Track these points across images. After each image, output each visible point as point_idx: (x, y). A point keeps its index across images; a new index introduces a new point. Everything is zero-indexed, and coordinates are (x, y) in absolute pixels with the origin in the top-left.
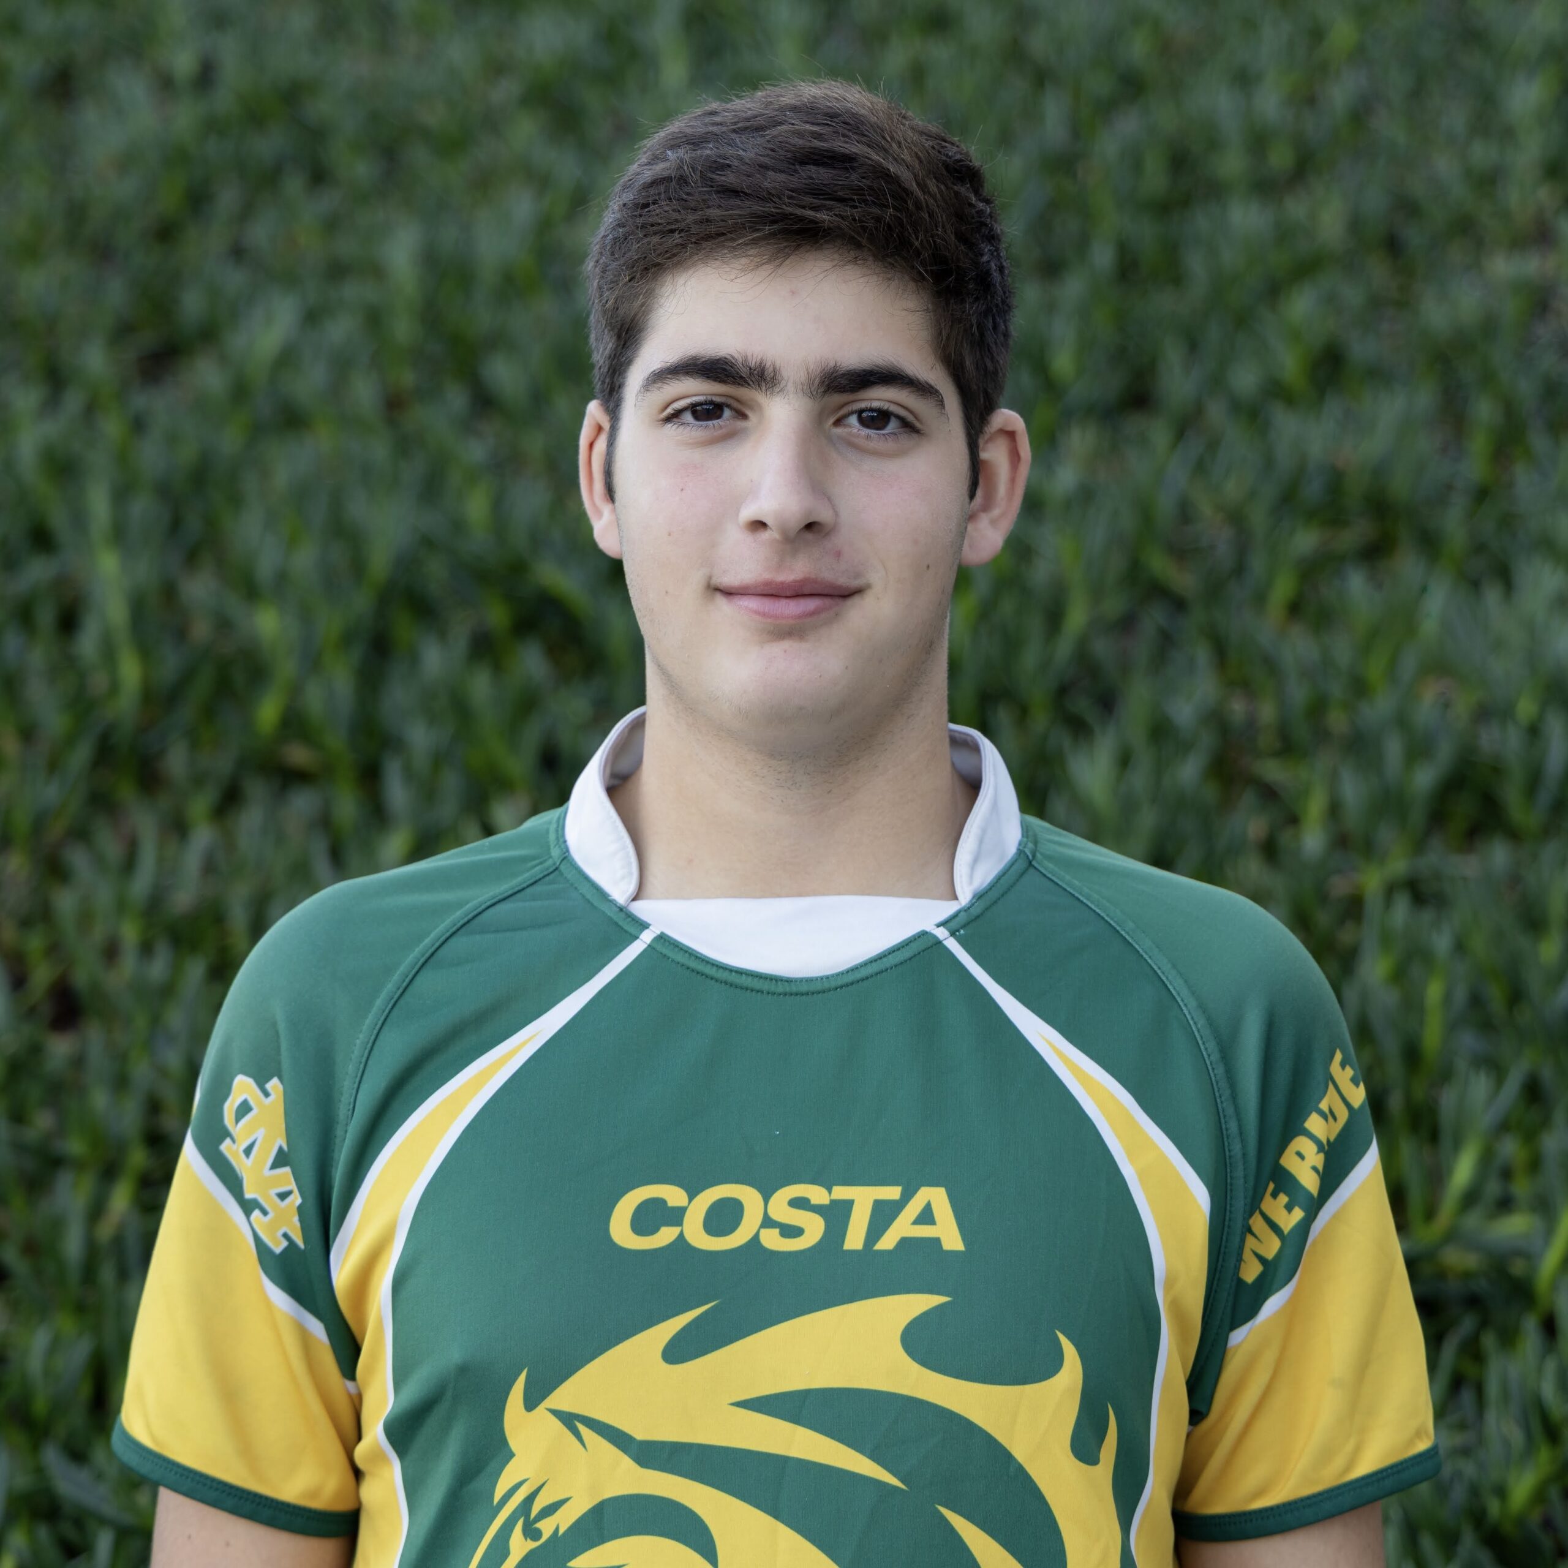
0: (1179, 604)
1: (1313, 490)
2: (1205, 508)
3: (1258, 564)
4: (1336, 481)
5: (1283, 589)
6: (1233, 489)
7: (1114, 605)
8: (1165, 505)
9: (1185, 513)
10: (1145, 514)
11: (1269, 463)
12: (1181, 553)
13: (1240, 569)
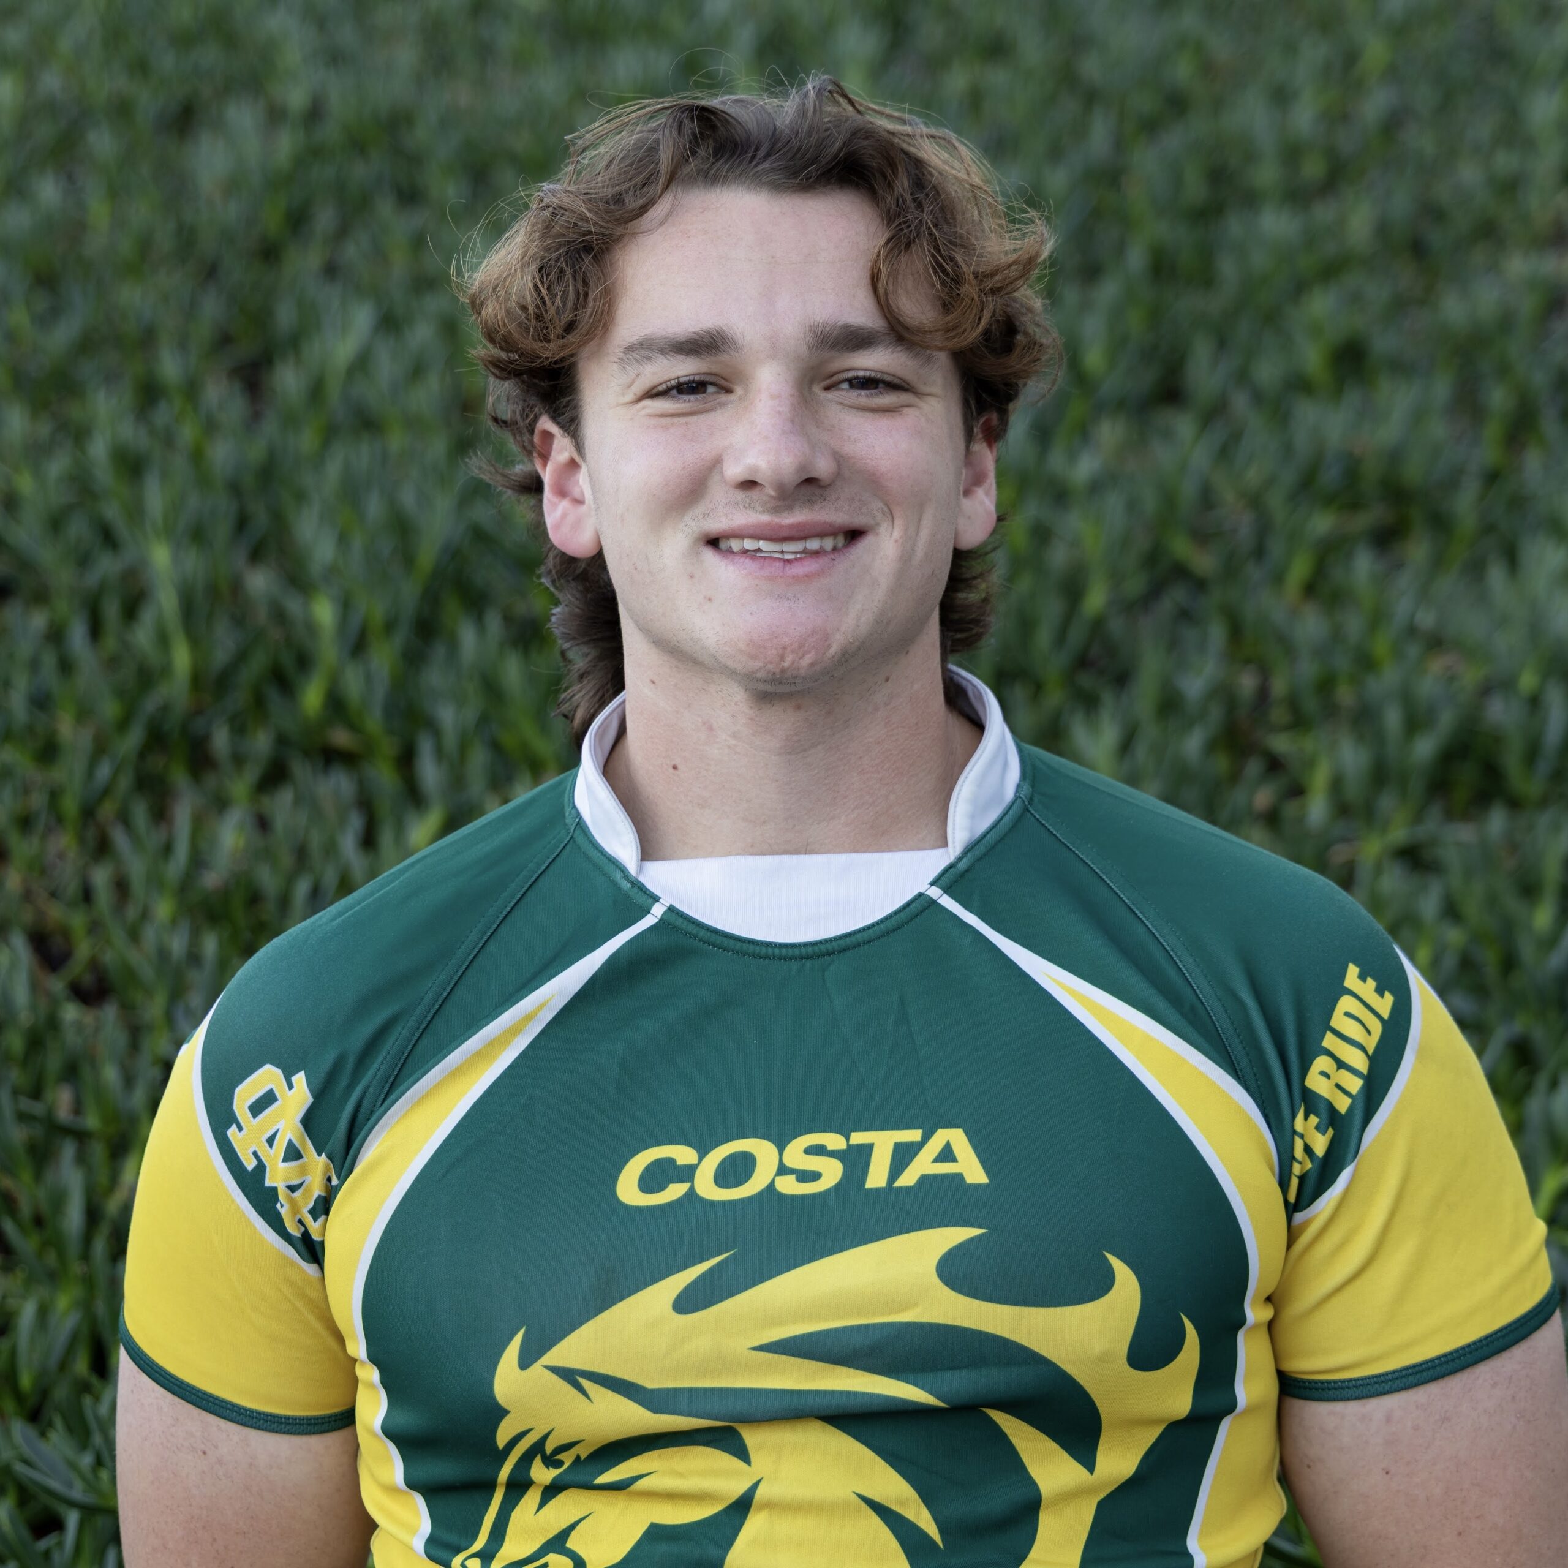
0: (1200, 585)
1: (1331, 476)
2: (1228, 496)
3: (1276, 548)
4: (1352, 469)
5: (1299, 570)
6: (1253, 475)
7: (1135, 585)
8: (1188, 490)
9: (1207, 499)
10: (1169, 499)
11: (1288, 450)
12: (1202, 537)
13: (1259, 552)
